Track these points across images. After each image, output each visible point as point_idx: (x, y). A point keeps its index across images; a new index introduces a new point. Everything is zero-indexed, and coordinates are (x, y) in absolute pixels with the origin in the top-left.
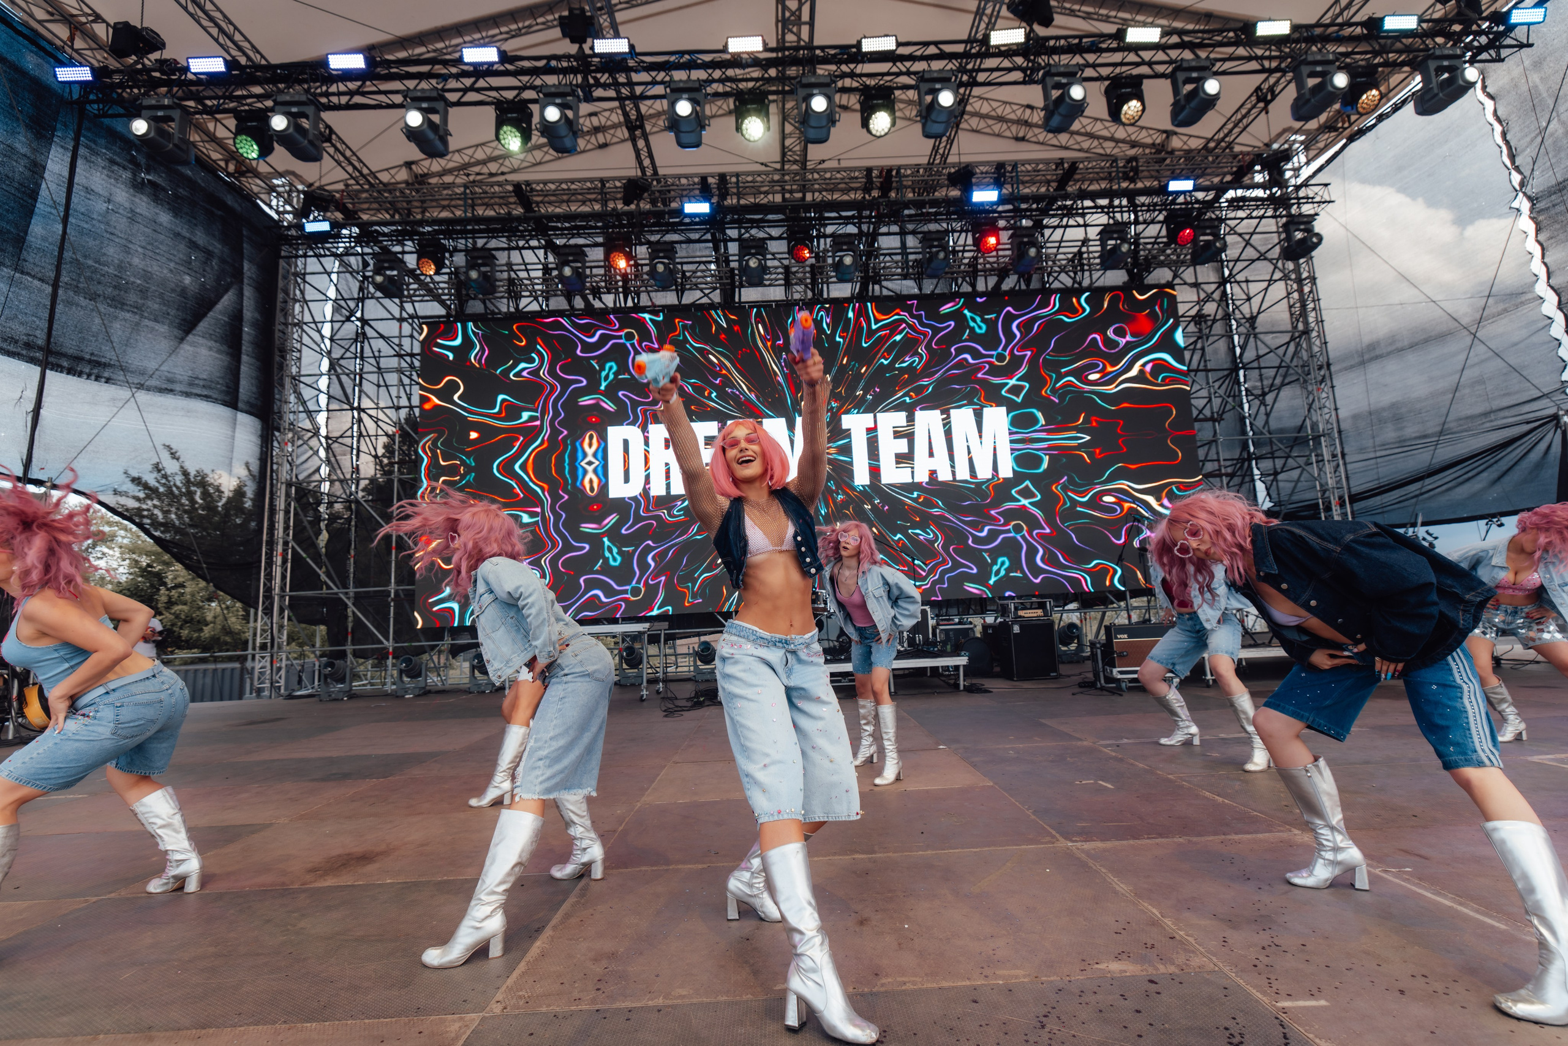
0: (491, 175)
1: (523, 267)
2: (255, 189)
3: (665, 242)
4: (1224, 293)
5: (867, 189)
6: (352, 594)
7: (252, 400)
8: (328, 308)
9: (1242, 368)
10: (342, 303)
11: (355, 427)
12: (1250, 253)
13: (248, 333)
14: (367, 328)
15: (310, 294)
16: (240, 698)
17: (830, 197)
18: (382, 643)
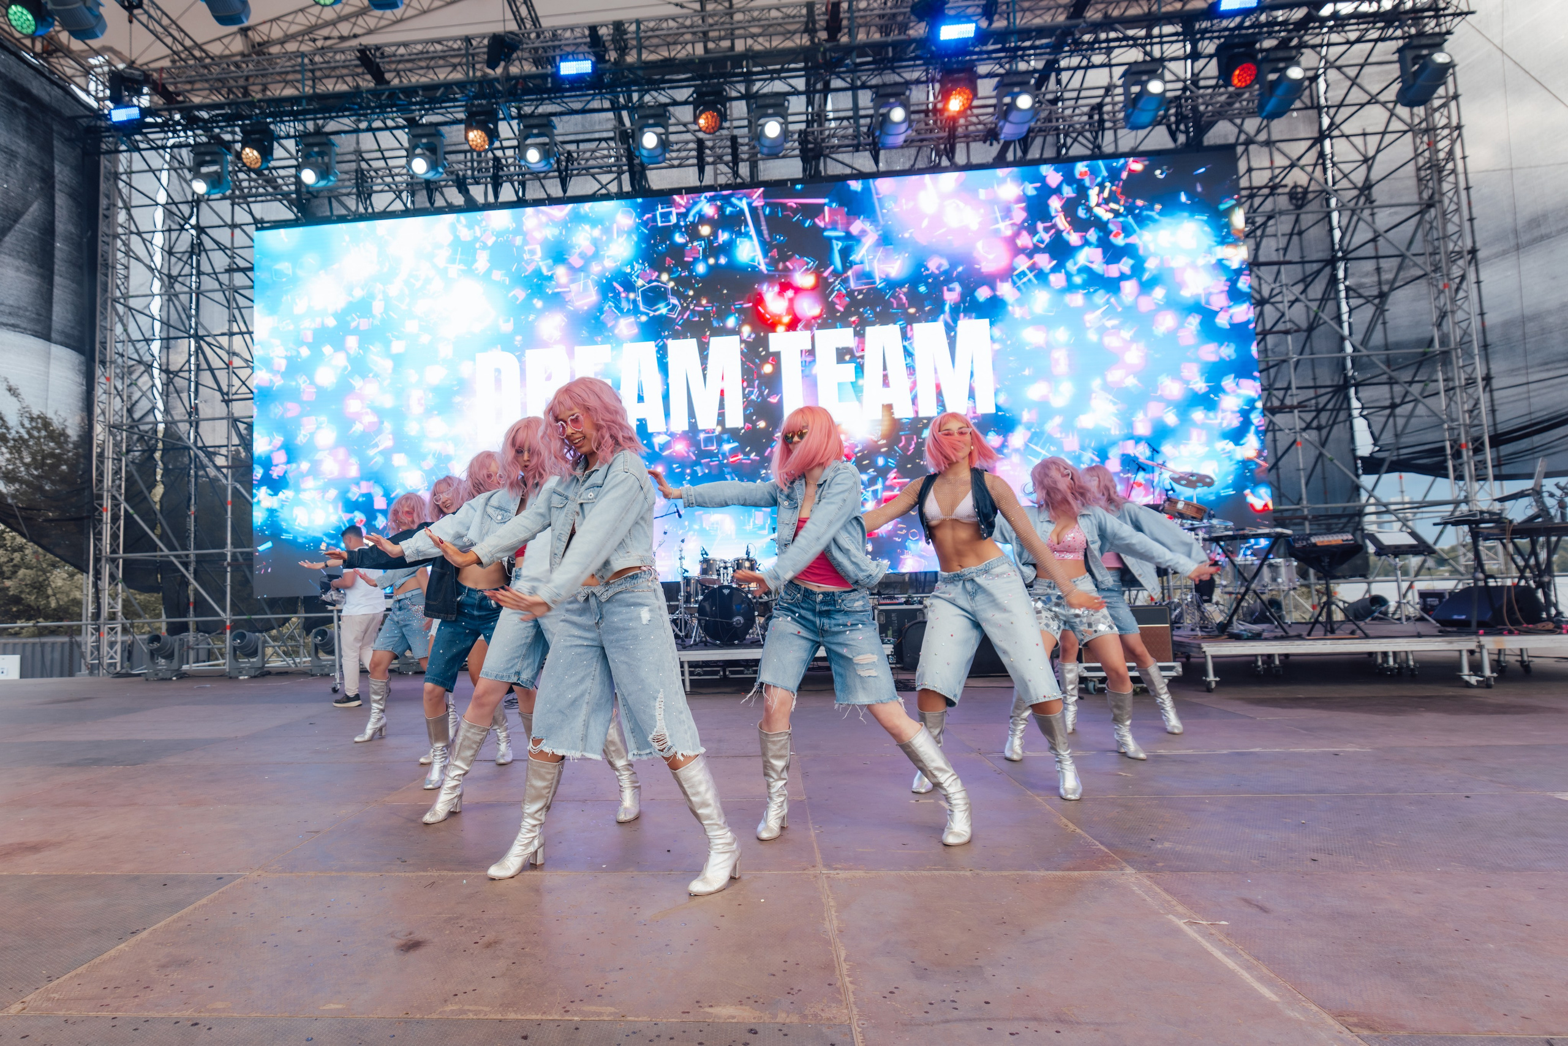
0: (342, 38)
1: (379, 155)
2: (69, 72)
3: (541, 115)
4: (1322, 155)
5: (810, 29)
6: (192, 558)
7: (68, 330)
8: (159, 214)
9: (1343, 259)
10: (174, 209)
11: (193, 359)
12: (1356, 96)
13: (61, 250)
14: (204, 237)
15: (137, 199)
16: (71, 674)
17: (767, 45)
18: (218, 615)
